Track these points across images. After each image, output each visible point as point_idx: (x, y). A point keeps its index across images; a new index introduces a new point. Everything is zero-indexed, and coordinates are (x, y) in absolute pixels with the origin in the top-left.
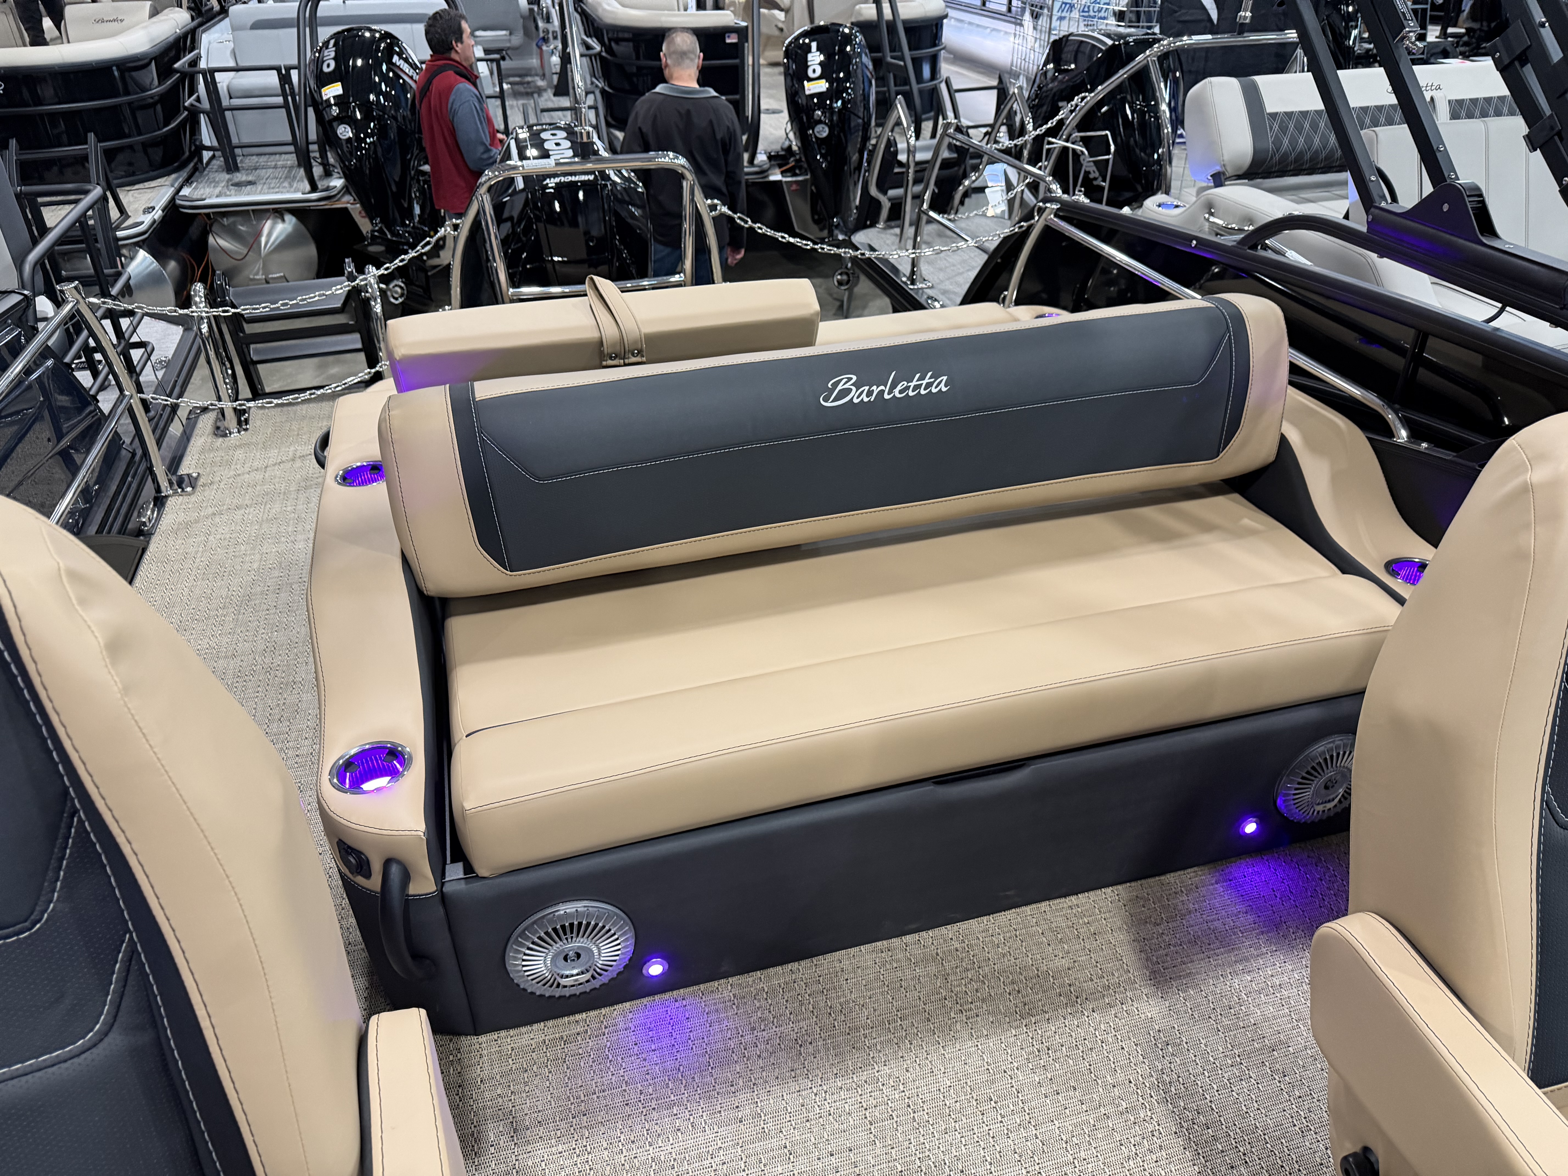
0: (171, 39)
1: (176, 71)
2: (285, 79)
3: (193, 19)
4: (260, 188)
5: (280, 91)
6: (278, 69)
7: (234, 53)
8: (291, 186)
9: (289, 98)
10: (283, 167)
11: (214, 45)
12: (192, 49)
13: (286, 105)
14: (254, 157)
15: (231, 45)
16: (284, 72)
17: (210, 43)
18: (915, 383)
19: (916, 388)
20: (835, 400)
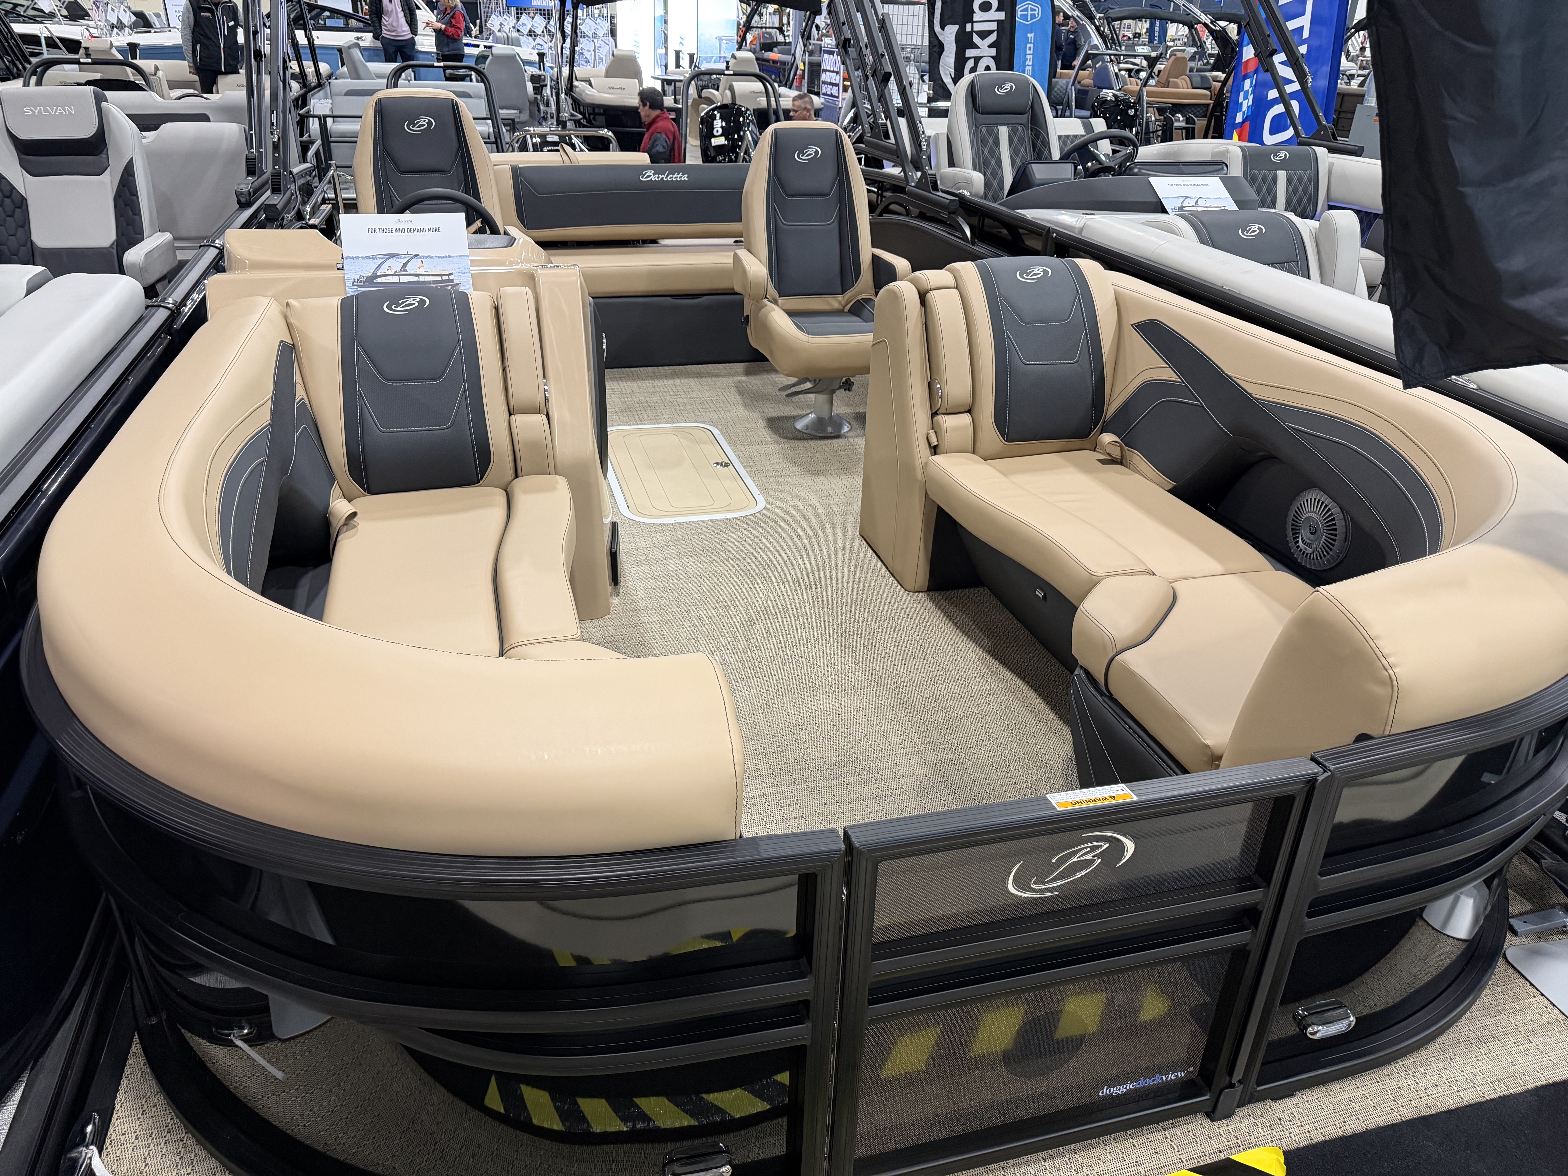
3: (301, 88)
15: (331, 104)
18: (675, 176)
19: (676, 177)
20: (645, 178)
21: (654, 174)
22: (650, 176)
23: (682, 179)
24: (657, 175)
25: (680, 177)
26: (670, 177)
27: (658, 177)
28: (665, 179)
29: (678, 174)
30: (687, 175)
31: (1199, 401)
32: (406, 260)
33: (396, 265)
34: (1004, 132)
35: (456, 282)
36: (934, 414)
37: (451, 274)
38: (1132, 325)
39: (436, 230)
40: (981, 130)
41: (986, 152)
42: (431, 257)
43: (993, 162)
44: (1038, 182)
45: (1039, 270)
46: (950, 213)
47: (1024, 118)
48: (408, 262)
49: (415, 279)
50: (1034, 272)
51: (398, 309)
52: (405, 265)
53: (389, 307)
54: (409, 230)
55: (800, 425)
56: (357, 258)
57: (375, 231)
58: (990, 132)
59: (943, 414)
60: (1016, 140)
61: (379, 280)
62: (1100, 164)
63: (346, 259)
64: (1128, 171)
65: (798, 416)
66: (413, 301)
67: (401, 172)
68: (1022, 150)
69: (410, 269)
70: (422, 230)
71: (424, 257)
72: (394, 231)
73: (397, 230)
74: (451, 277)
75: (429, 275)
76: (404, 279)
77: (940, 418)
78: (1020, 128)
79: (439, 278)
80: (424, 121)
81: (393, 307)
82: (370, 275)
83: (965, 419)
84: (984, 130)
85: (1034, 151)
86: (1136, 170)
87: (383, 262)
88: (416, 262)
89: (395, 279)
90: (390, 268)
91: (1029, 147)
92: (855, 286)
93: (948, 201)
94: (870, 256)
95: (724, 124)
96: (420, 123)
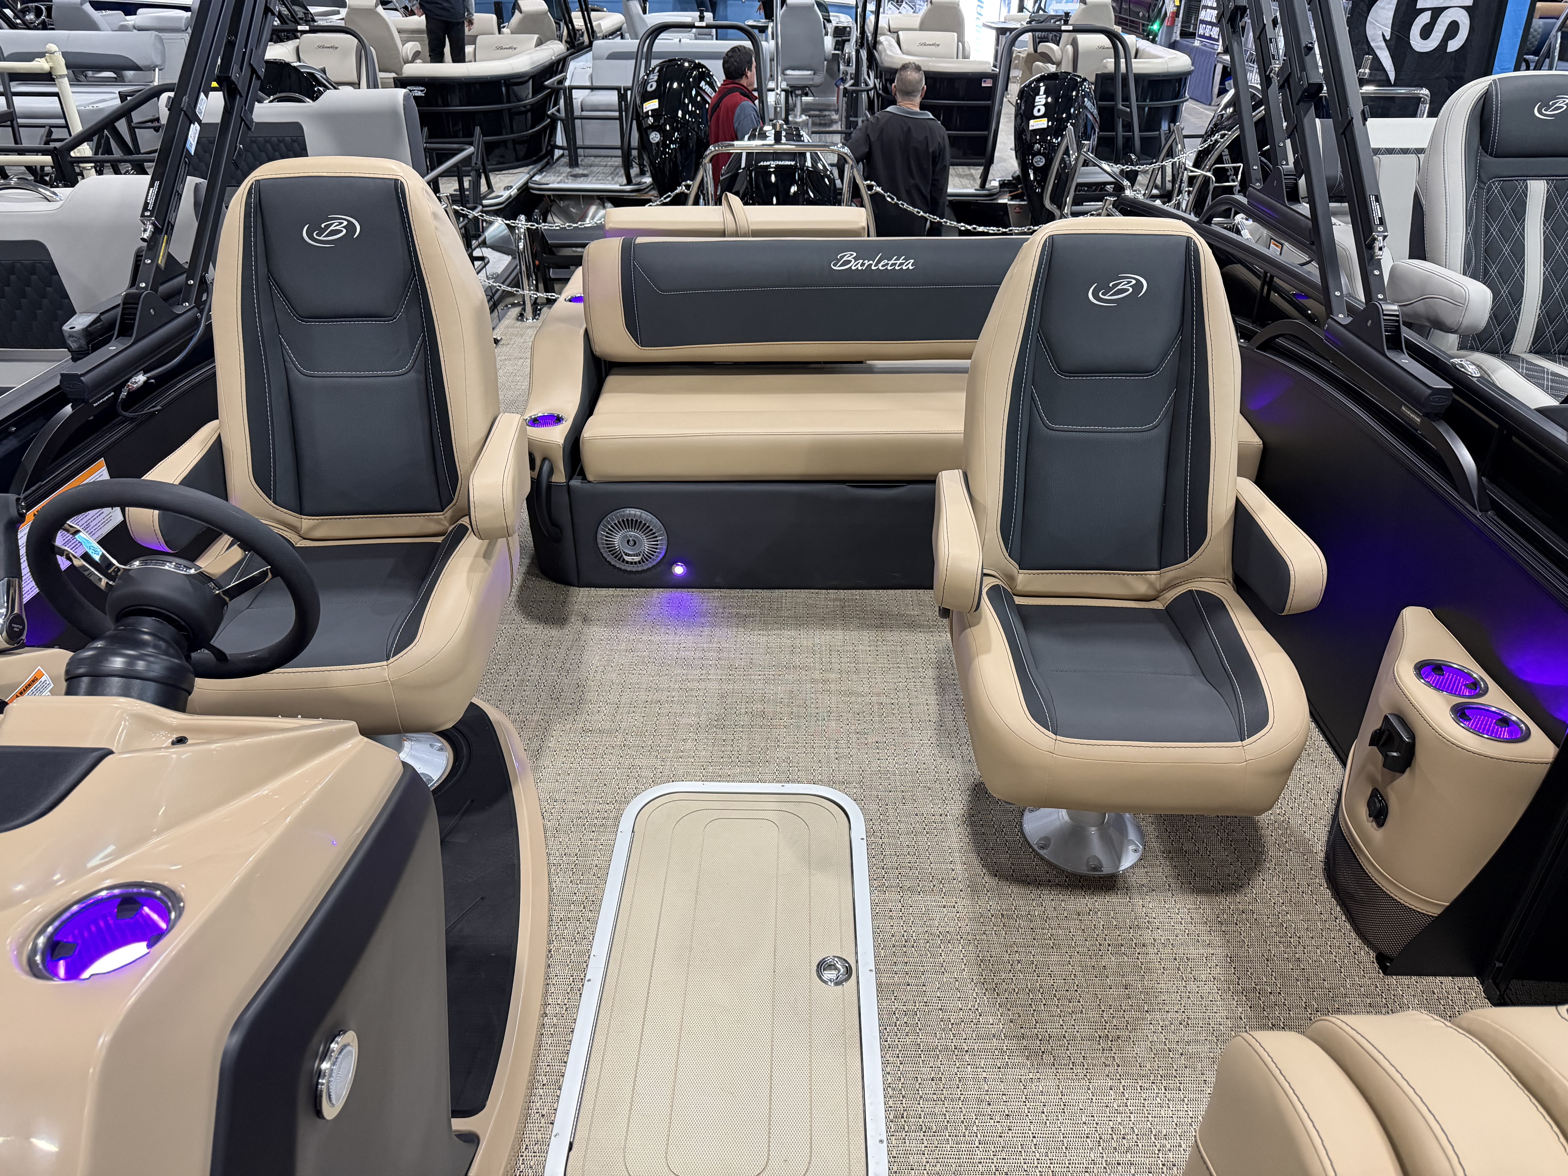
0: (547, 64)
1: (547, 87)
2: (622, 97)
3: (568, 49)
4: (590, 179)
5: (617, 108)
6: (618, 89)
7: (591, 77)
8: (613, 179)
9: (624, 113)
10: (611, 166)
11: (578, 70)
12: (562, 72)
13: (620, 118)
14: (592, 158)
15: (590, 71)
16: (622, 92)
17: (575, 68)
18: (892, 261)
19: (893, 265)
20: (840, 266)
21: (856, 259)
22: (850, 261)
23: (904, 268)
24: (861, 261)
25: (901, 264)
26: (882, 263)
27: (863, 265)
28: (873, 268)
29: (897, 259)
30: (912, 261)
34: (1538, 190)
40: (1490, 187)
41: (1494, 230)
46: (1427, 415)
58: (1507, 193)
67: (302, 317)
80: (339, 225)
84: (1496, 188)
92: (1190, 560)
93: (1429, 391)
94: (1232, 503)
95: (1049, 100)
96: (332, 228)
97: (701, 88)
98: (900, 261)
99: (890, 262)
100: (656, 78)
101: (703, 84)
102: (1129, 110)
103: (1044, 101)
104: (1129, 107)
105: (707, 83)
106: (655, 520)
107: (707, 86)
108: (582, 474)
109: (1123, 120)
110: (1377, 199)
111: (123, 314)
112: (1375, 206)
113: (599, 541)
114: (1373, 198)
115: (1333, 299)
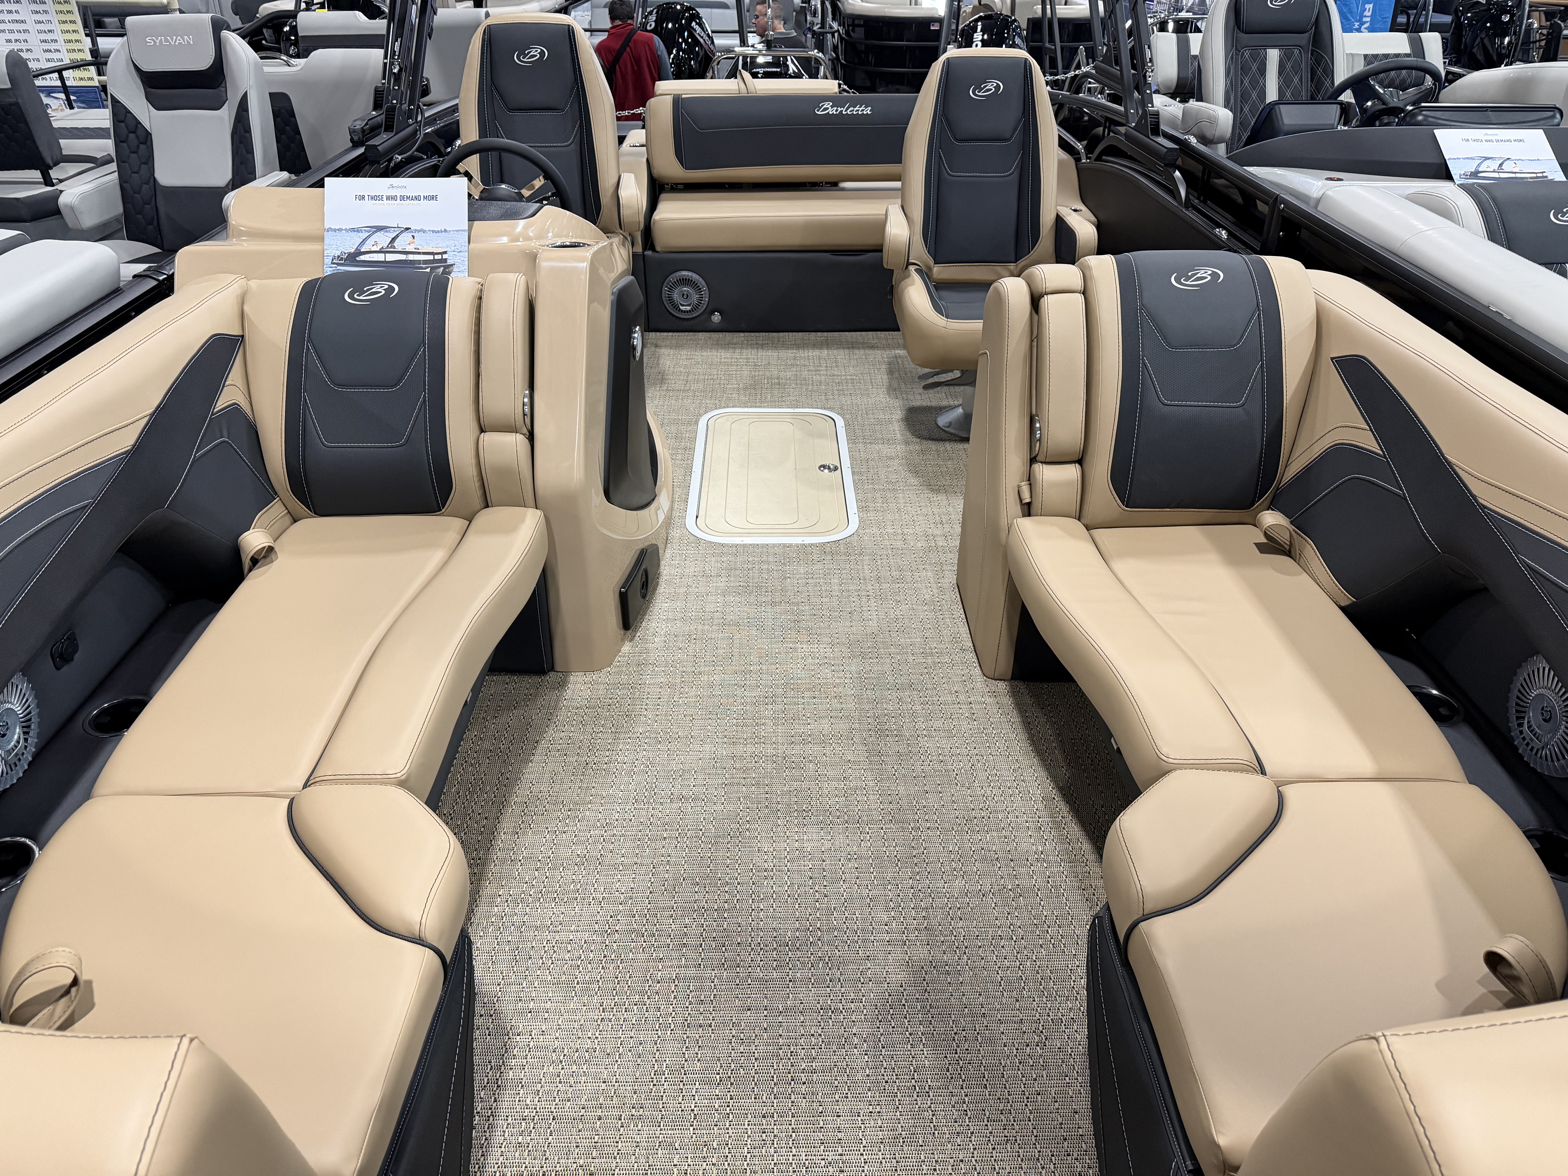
18: (857, 109)
19: (856, 111)
20: (822, 111)
21: (832, 107)
22: (827, 109)
23: (865, 113)
24: (835, 108)
25: (863, 110)
26: (850, 110)
27: (837, 110)
28: (844, 113)
29: (860, 107)
30: (870, 108)
31: (1401, 489)
32: (395, 234)
33: (383, 240)
34: (1273, 56)
35: (449, 262)
36: (1033, 460)
37: (445, 253)
38: (1332, 359)
39: (433, 198)
40: (1243, 54)
41: (1246, 82)
42: (424, 231)
43: (1254, 95)
44: (1286, 128)
45: (1205, 274)
46: (1166, 165)
47: (1303, 39)
48: (397, 236)
49: (403, 257)
50: (1198, 275)
51: (361, 298)
52: (394, 240)
53: (351, 296)
54: (402, 198)
55: (943, 420)
56: (340, 230)
57: (363, 198)
58: (1254, 58)
59: (1042, 462)
60: (1289, 66)
61: (362, 258)
62: (1384, 104)
63: (328, 231)
64: (1408, 119)
65: (945, 408)
66: (380, 289)
67: (509, 110)
68: (1296, 80)
69: (399, 245)
70: (417, 198)
71: (416, 231)
72: (385, 199)
73: (388, 198)
74: (445, 256)
75: (419, 253)
76: (391, 257)
77: (1038, 468)
78: (1296, 52)
79: (431, 257)
80: (535, 52)
81: (355, 296)
82: (352, 251)
83: (1072, 472)
84: (1247, 54)
85: (1312, 81)
86: (1420, 118)
87: (369, 237)
88: (406, 236)
89: (380, 257)
90: (376, 243)
91: (1306, 75)
92: (1032, 252)
93: (1166, 150)
94: (1053, 216)
95: (986, 37)
96: (531, 54)
97: (693, 28)
98: (862, 108)
99: (855, 109)
100: (654, 18)
101: (694, 24)
102: (1053, 47)
103: (980, 38)
104: (1055, 46)
105: (697, 24)
106: (701, 279)
107: (697, 26)
108: (653, 248)
109: (1050, 57)
110: (1149, 47)
111: (386, 118)
112: (1148, 51)
113: (663, 295)
114: (1146, 47)
115: (1129, 113)
